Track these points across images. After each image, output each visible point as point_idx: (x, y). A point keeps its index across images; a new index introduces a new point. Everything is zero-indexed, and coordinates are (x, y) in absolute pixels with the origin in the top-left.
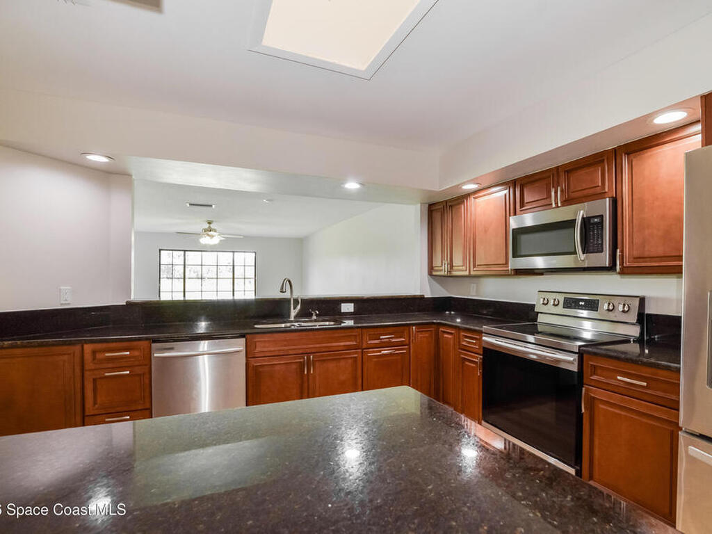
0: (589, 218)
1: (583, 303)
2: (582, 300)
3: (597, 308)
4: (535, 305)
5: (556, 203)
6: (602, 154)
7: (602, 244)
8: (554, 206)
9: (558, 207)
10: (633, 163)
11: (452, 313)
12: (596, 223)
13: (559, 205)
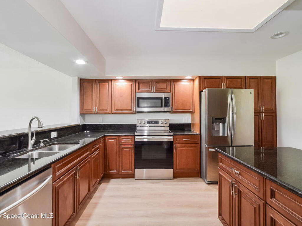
0: (166, 97)
1: (153, 122)
2: (153, 121)
3: (158, 123)
4: (136, 124)
5: (153, 91)
6: (167, 80)
7: (169, 105)
8: (152, 91)
9: (153, 92)
10: (175, 85)
11: (88, 131)
12: (168, 99)
13: (154, 92)
